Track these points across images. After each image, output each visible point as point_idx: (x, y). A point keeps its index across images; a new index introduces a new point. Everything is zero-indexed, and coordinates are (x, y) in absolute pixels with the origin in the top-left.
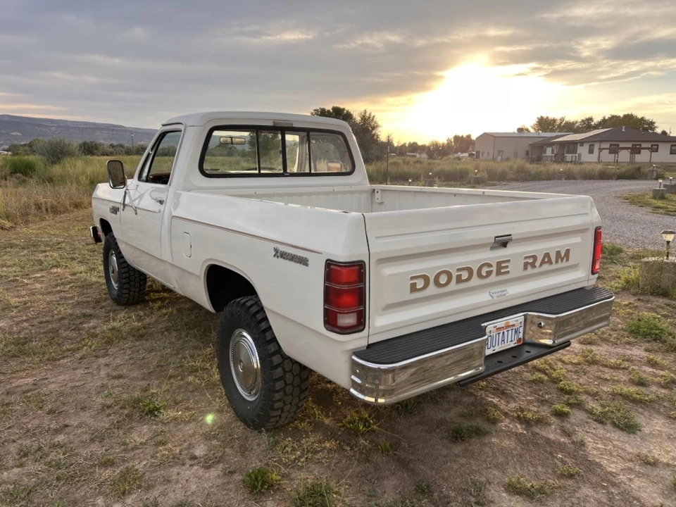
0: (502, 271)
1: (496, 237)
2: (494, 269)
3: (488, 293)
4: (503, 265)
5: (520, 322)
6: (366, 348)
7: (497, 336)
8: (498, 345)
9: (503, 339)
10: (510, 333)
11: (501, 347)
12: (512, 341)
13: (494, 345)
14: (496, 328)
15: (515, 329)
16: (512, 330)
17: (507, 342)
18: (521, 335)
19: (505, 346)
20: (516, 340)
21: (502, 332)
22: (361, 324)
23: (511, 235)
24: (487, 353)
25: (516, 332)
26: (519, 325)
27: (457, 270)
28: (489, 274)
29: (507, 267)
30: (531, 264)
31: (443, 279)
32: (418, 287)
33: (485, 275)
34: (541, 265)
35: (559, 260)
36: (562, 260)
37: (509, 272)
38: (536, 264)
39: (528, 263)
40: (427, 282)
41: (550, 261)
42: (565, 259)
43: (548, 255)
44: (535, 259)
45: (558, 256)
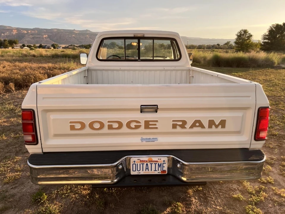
0: (150, 126)
1: (141, 106)
2: (143, 124)
3: (140, 138)
4: (150, 123)
5: (164, 161)
6: (42, 153)
7: (141, 165)
8: (143, 171)
9: (147, 168)
10: (153, 165)
11: (146, 172)
12: (155, 170)
13: (139, 170)
14: (139, 160)
15: (159, 164)
16: (155, 164)
17: (151, 171)
18: (166, 168)
19: (149, 172)
20: (160, 171)
21: (145, 164)
22: (35, 141)
23: (157, 105)
24: (132, 173)
25: (159, 166)
26: (163, 162)
27: (109, 122)
28: (137, 127)
29: (155, 125)
30: (179, 125)
31: (97, 126)
32: (76, 128)
33: (134, 127)
34: (192, 127)
35: (213, 126)
36: (217, 126)
37: (157, 128)
38: (185, 126)
39: (177, 125)
40: (83, 126)
41: (202, 126)
42: (220, 126)
43: (199, 122)
44: (184, 123)
45: (211, 123)
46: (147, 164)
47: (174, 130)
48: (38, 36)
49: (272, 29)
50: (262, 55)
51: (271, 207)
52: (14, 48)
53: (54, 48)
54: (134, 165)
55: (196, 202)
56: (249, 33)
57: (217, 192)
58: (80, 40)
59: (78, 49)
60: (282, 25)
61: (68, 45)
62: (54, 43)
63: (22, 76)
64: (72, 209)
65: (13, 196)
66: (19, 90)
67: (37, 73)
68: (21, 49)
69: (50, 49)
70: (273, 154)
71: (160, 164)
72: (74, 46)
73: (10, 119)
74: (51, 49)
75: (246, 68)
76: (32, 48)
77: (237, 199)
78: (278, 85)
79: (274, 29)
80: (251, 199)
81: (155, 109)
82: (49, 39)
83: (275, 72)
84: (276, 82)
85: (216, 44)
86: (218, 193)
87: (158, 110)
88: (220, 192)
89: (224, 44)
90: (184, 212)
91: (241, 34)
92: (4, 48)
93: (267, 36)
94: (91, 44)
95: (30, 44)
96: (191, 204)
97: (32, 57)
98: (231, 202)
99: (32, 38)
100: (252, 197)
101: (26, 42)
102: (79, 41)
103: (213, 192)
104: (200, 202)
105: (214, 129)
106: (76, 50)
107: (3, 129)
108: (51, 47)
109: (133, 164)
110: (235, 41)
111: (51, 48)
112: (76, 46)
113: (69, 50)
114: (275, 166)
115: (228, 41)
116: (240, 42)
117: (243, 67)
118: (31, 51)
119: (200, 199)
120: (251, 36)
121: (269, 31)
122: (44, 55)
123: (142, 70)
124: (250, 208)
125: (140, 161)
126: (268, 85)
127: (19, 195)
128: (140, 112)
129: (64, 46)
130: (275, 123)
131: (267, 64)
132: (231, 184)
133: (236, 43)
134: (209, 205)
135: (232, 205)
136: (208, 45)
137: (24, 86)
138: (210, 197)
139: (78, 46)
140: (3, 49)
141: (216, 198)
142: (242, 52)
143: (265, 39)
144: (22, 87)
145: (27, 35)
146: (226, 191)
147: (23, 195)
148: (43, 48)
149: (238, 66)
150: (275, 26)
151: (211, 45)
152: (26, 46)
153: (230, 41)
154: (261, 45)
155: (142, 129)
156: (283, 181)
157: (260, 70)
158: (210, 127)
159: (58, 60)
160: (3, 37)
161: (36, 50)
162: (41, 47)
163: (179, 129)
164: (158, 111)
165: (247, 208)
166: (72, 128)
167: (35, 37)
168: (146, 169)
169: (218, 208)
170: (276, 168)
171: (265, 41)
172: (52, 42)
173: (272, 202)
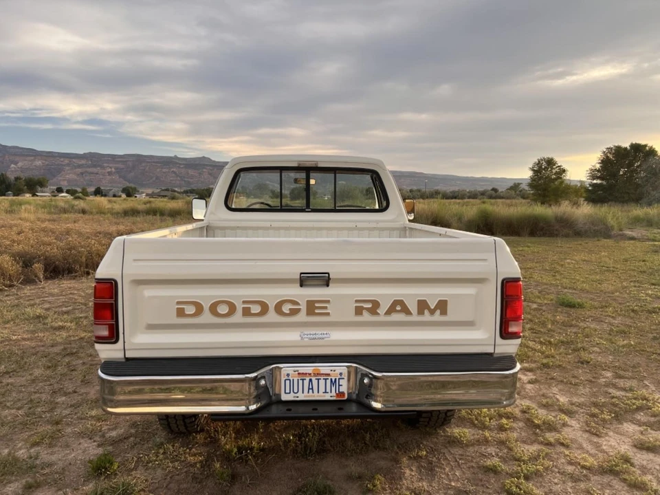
0: (317, 311)
1: (301, 273)
2: (303, 307)
3: (299, 333)
4: (317, 305)
5: (341, 374)
6: (124, 360)
7: (301, 382)
8: (303, 393)
9: (311, 387)
10: (322, 382)
11: (309, 396)
12: (326, 392)
13: (296, 391)
14: (297, 372)
15: (331, 379)
16: (326, 379)
17: (318, 392)
18: (344, 389)
19: (314, 396)
20: (334, 393)
21: (308, 379)
22: (113, 337)
23: (328, 273)
24: (284, 397)
25: (333, 383)
26: (339, 377)
27: (244, 302)
28: (294, 312)
29: (326, 308)
30: (367, 309)
31: (223, 309)
32: (187, 313)
33: (288, 312)
34: (388, 312)
35: (426, 312)
36: (432, 312)
37: (328, 314)
38: (378, 311)
39: (362, 308)
40: (199, 309)
41: (406, 311)
42: (438, 312)
43: (401, 303)
44: (376, 304)
45: (423, 306)
46: (311, 380)
47: (359, 319)
48: (94, 170)
49: (607, 157)
50: (585, 210)
51: (556, 484)
52: (37, 196)
53: (129, 195)
54: (288, 382)
55: (411, 475)
56: (559, 165)
57: (455, 458)
58: (186, 179)
59: (183, 198)
60: (628, 148)
61: (159, 190)
62: (128, 185)
63: (63, 249)
64: (166, 487)
65: (50, 465)
66: (52, 278)
67: (95, 243)
68: (53, 198)
69: (119, 199)
70: (577, 394)
71: (333, 380)
72: (175, 191)
73: (36, 335)
74: (121, 199)
75: (549, 237)
76: (77, 195)
77: (491, 469)
78: (613, 271)
79: (611, 156)
80: (519, 468)
81: (324, 280)
82: (116, 177)
83: (612, 246)
84: (608, 266)
85: (490, 188)
86: (456, 461)
87: (330, 281)
88: (460, 459)
89: (508, 189)
90: (386, 490)
91: (541, 167)
92: (14, 196)
93: (598, 171)
94: (211, 186)
95: (73, 188)
96: (401, 479)
97: (79, 213)
98: (480, 475)
99: (78, 175)
100: (520, 466)
101: (66, 183)
102: (185, 181)
103: (446, 459)
104: (419, 474)
105: (427, 317)
106: (177, 199)
107: (21, 352)
108: (120, 193)
109: (285, 380)
110: (529, 181)
111: (120, 196)
112: (178, 192)
113: (162, 199)
114: (577, 416)
115: (517, 182)
116: (541, 184)
117: (544, 235)
118: (76, 202)
119: (421, 471)
120: (564, 171)
121: (602, 161)
122: (106, 211)
123: (313, 228)
124: (514, 483)
125: (299, 374)
126: (593, 270)
127: (61, 464)
128: (299, 285)
129: (150, 191)
130: (591, 341)
131: (594, 230)
132: (483, 447)
133: (530, 185)
134: (437, 479)
135: (481, 480)
136: (472, 192)
137: (63, 271)
138: (441, 468)
139: (182, 191)
140: (12, 197)
141: (452, 469)
142: (539, 204)
143: (594, 177)
144: (59, 272)
145: (67, 168)
146: (472, 457)
147: (70, 464)
148: (102, 196)
149: (532, 234)
150: (613, 151)
151: (479, 192)
152: (65, 191)
153: (520, 182)
154: (587, 190)
155: (302, 317)
156: (590, 442)
157: (580, 242)
158: (421, 312)
159: (138, 219)
160: (12, 171)
161: (86, 199)
162: (98, 192)
163: (366, 317)
164: (330, 285)
165: (508, 483)
166: (181, 313)
167: (86, 172)
168: (309, 389)
169: (453, 484)
170: (579, 420)
171: (595, 181)
172: (124, 182)
173: (561, 476)
